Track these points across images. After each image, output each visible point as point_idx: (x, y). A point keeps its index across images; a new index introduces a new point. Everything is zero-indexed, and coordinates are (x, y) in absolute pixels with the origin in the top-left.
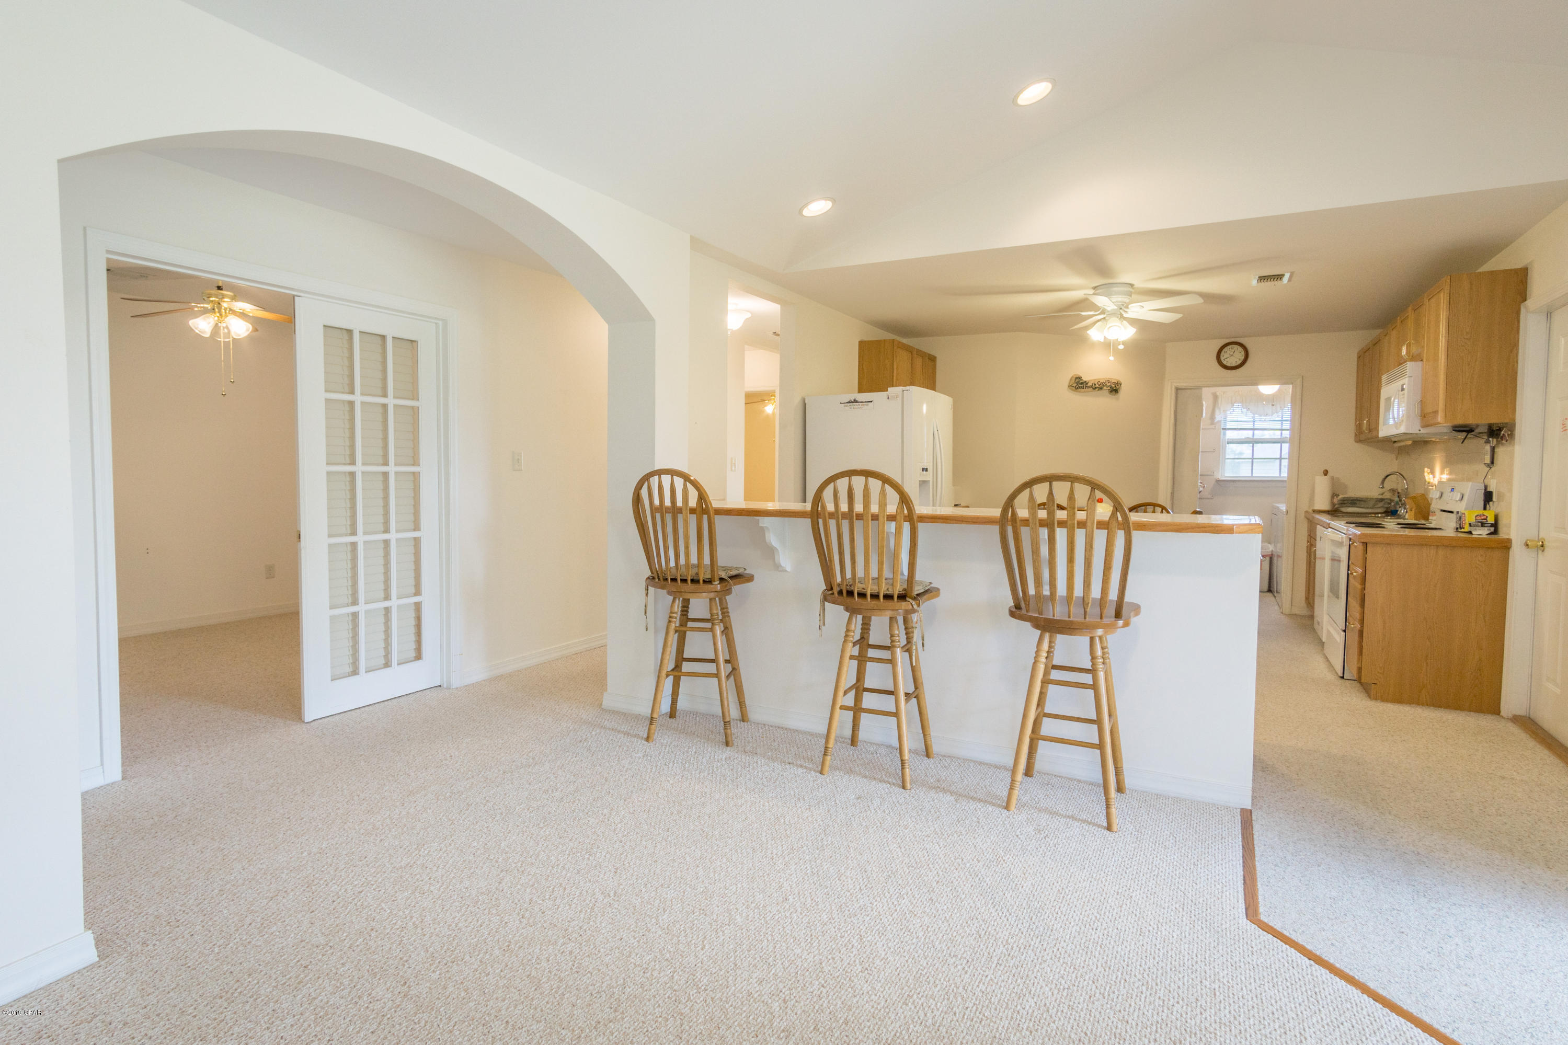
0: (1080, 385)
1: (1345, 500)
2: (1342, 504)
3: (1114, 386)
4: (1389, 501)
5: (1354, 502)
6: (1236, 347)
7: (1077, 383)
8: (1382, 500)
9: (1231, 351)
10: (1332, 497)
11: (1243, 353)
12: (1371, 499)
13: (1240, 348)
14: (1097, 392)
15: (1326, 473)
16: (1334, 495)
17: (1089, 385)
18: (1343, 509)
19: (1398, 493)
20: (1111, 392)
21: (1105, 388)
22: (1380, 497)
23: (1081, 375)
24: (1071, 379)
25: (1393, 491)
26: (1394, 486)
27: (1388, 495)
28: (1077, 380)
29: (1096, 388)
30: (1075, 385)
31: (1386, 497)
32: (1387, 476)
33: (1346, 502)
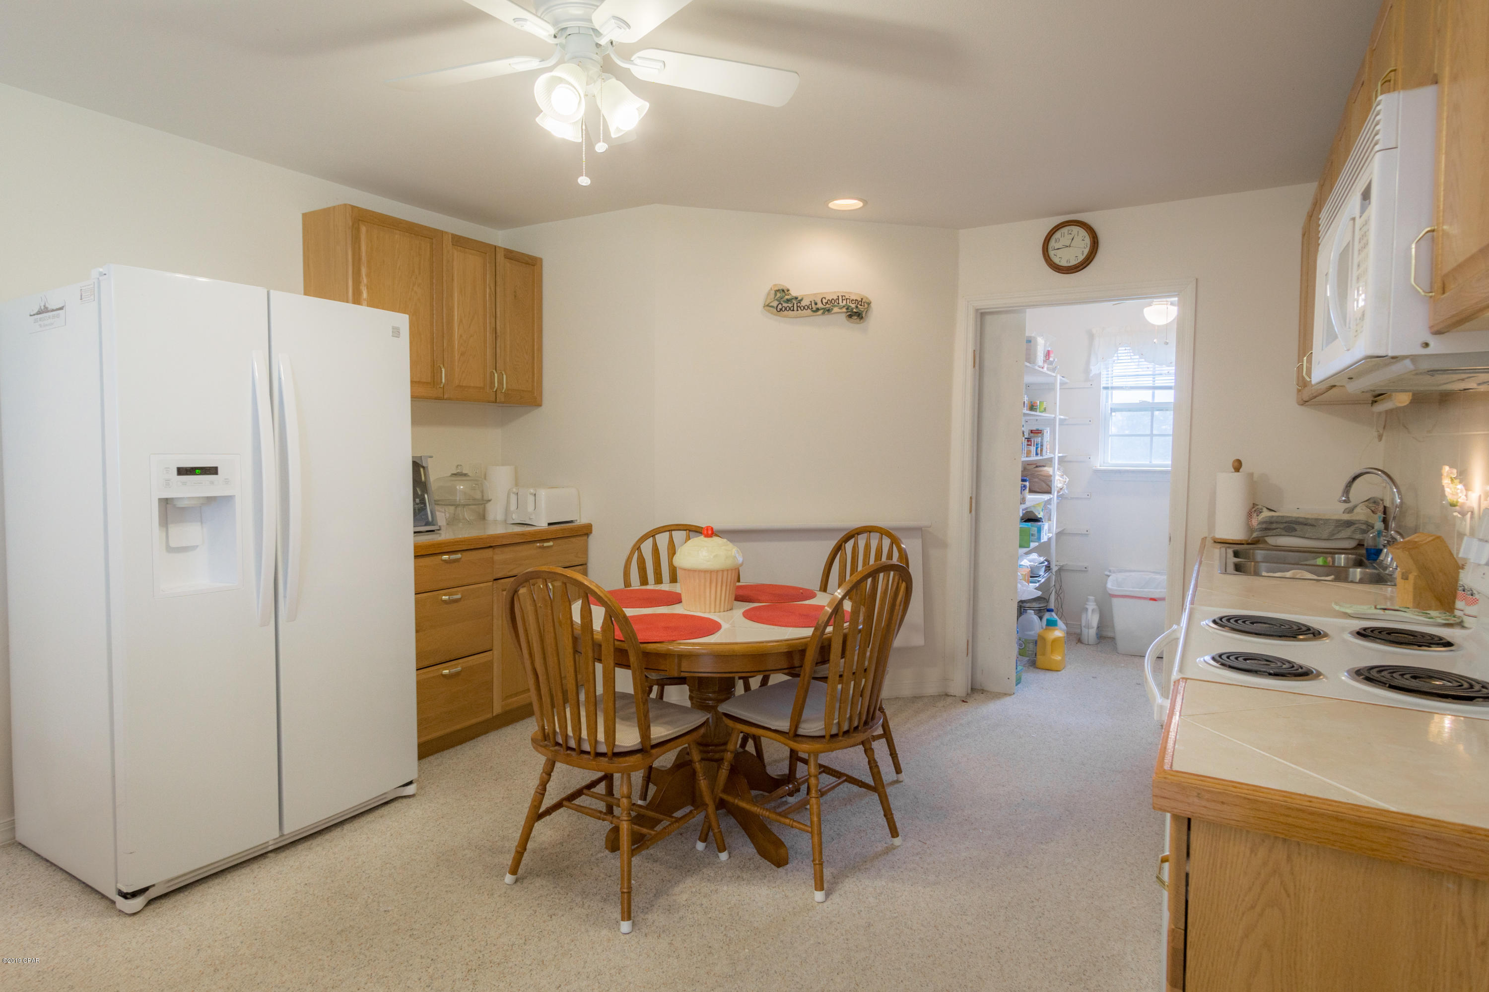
0: (785, 305)
1: (1271, 523)
2: (1266, 529)
3: (853, 306)
4: (1364, 527)
5: (1291, 526)
6: (1075, 229)
7: (779, 300)
8: (1349, 524)
9: (1065, 240)
10: (1250, 515)
11: (1088, 241)
12: (1326, 521)
13: (1083, 232)
14: (820, 318)
15: (1238, 466)
16: (1254, 509)
17: (803, 303)
18: (1271, 541)
19: (1385, 507)
20: (850, 316)
21: (836, 310)
22: (1346, 517)
23: (786, 284)
24: (768, 294)
25: (1373, 503)
26: (1376, 493)
27: (1361, 514)
28: (779, 295)
29: (818, 309)
30: (775, 304)
31: (1358, 518)
32: (1355, 478)
33: (1274, 526)
